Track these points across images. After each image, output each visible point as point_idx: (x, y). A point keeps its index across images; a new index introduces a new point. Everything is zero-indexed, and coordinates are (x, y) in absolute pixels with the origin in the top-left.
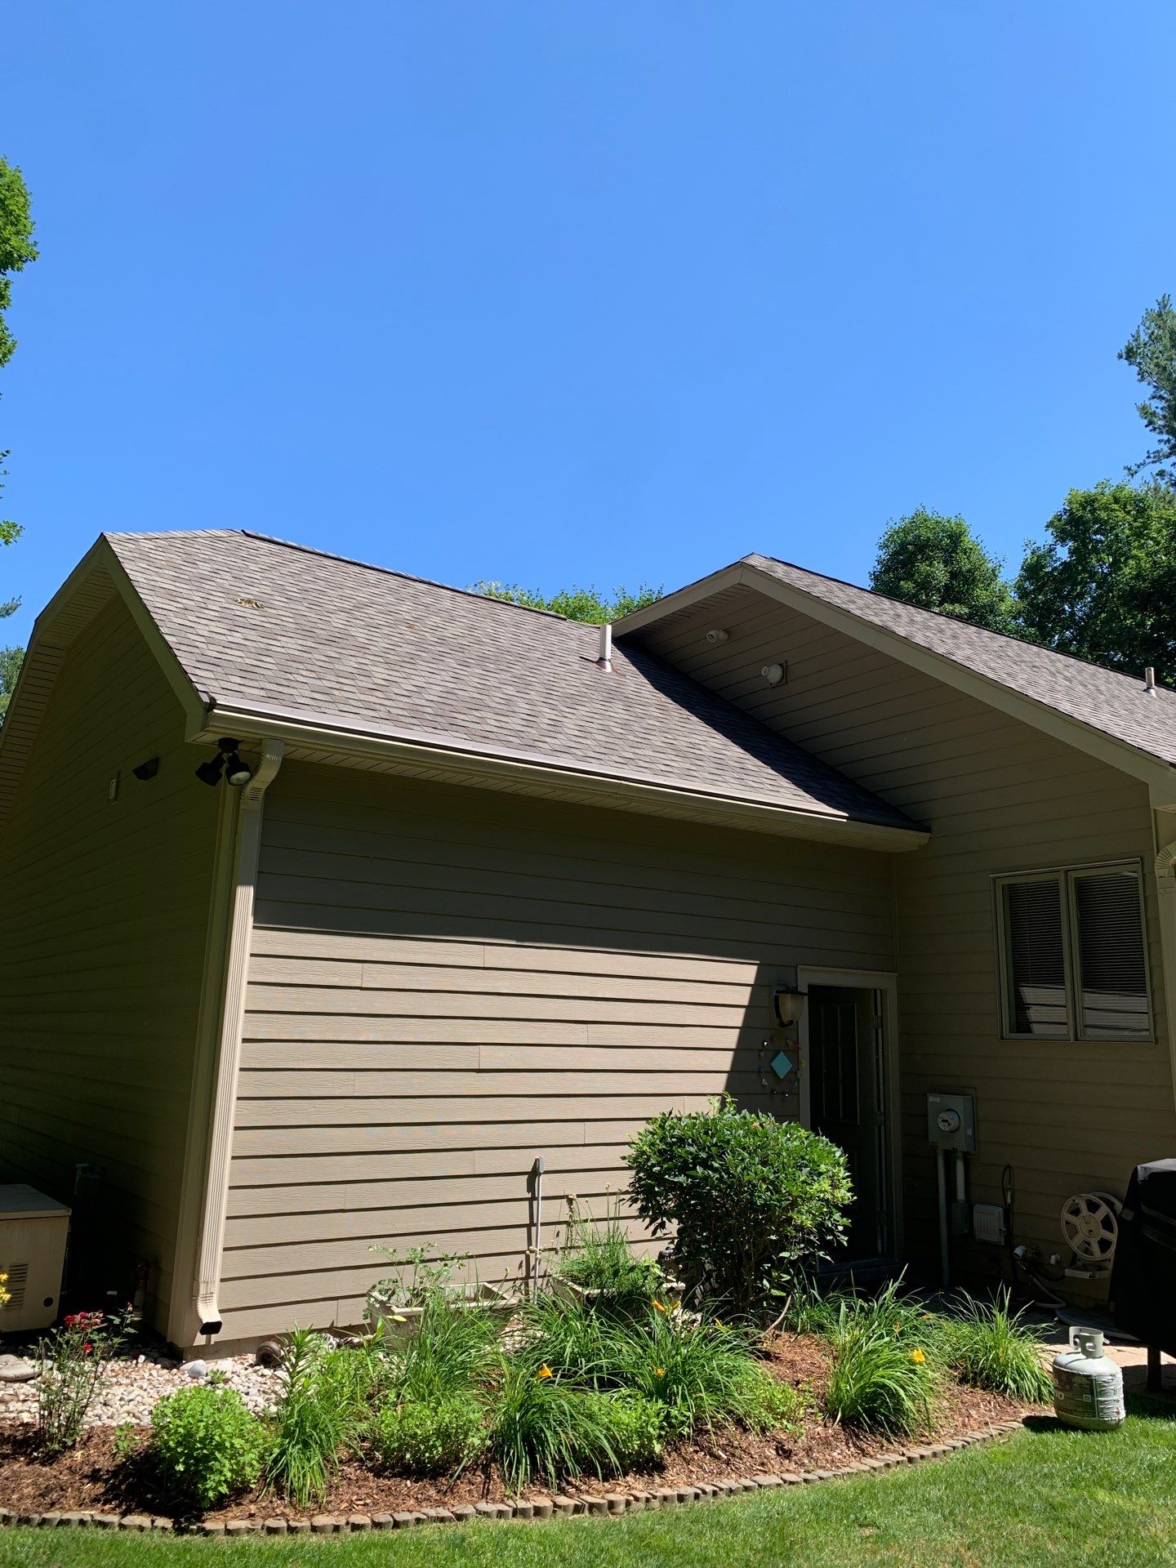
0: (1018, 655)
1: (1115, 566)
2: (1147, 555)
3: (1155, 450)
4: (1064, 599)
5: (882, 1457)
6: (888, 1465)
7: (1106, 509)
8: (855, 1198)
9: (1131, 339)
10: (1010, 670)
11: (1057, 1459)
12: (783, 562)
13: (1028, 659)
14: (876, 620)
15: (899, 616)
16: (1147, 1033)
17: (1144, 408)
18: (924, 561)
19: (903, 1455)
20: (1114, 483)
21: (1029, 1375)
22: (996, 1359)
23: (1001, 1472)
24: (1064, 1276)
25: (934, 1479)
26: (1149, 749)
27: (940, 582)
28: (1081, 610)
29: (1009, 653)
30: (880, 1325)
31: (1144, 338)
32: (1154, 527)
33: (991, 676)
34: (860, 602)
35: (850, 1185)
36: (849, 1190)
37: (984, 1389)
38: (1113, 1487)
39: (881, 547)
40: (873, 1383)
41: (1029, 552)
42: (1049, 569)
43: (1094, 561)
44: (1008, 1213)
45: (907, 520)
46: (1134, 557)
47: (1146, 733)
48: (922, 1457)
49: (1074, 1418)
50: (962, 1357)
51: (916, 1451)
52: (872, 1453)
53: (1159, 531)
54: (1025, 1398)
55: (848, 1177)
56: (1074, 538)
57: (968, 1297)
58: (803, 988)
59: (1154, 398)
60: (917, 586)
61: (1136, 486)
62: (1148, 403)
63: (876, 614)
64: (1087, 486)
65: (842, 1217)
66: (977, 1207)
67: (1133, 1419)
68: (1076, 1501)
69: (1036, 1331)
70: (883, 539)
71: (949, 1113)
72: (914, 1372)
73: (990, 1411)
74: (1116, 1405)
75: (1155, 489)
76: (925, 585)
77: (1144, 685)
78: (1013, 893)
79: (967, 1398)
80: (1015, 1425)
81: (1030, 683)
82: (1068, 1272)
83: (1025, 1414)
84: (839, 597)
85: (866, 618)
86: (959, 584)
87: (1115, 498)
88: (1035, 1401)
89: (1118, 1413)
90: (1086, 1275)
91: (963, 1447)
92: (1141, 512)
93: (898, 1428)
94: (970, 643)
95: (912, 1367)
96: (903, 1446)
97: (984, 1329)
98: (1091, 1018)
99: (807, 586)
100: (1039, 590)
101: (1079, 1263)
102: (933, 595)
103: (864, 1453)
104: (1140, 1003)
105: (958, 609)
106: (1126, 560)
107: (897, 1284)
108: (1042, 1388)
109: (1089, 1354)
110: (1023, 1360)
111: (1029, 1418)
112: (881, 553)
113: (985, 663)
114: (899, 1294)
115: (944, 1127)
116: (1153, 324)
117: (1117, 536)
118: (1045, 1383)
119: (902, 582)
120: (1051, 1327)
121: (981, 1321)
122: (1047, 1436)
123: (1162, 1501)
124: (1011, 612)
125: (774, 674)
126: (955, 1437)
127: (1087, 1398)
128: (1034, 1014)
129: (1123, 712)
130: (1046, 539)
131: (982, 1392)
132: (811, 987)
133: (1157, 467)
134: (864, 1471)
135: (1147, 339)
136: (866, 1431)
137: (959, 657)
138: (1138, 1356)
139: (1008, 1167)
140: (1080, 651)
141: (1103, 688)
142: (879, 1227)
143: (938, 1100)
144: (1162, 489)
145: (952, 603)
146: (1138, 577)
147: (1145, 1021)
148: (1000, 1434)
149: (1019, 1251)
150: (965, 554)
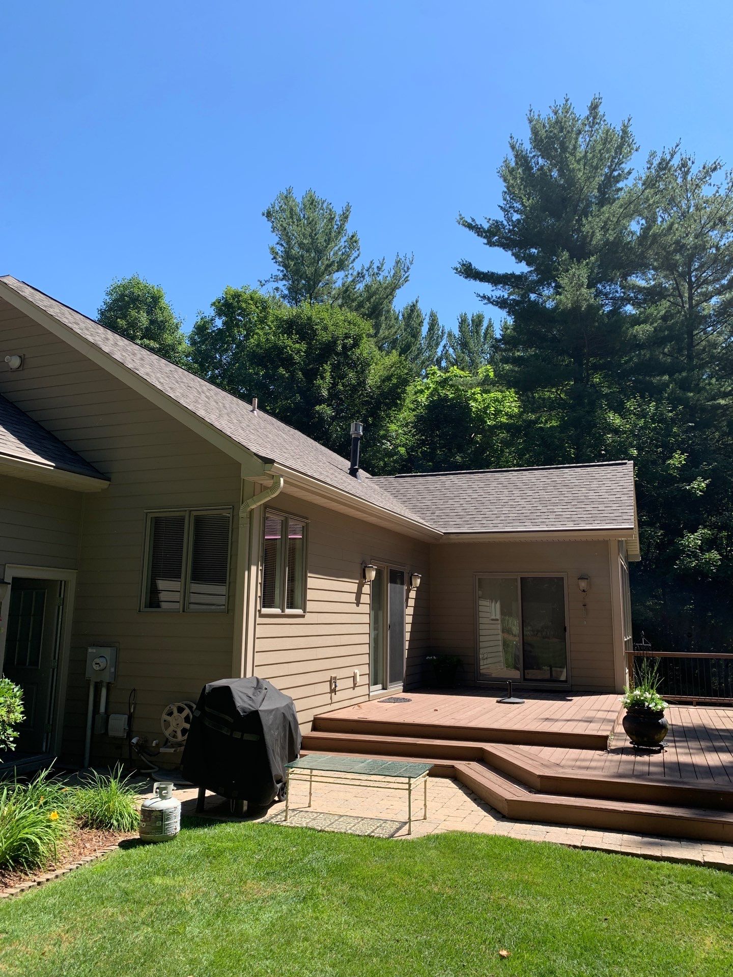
0: (181, 378)
1: (247, 337)
2: (264, 334)
3: (275, 274)
4: (217, 351)
5: (19, 886)
6: (22, 890)
7: (246, 302)
8: (25, 718)
9: (270, 206)
10: (173, 386)
11: (135, 864)
12: (31, 287)
13: (186, 381)
14: (90, 339)
15: (107, 339)
16: (224, 607)
17: (272, 248)
18: (135, 309)
19: (35, 881)
20: (252, 288)
21: (127, 815)
22: (108, 810)
23: (98, 879)
24: (159, 753)
25: (53, 893)
26: (244, 444)
27: (143, 325)
28: (226, 358)
29: (176, 376)
30: (31, 799)
31: (277, 208)
32: (270, 319)
33: (159, 387)
34: (82, 325)
35: (22, 709)
36: (22, 713)
37: (97, 829)
38: (165, 873)
39: (107, 294)
40: (20, 838)
41: (199, 318)
42: (209, 331)
43: (236, 331)
44: (131, 718)
45: (126, 280)
46: (257, 334)
47: (245, 435)
48: (48, 880)
49: (149, 837)
50: (86, 811)
51: (43, 877)
52: (12, 885)
53: (272, 322)
54: (122, 830)
55: (22, 704)
56: (226, 316)
57: (96, 773)
58: (8, 579)
59: (278, 244)
60: (128, 324)
61: (264, 293)
62: (275, 246)
63: (92, 335)
64: (236, 287)
65: (13, 731)
66: (112, 716)
67: (184, 831)
68: (141, 887)
69: (136, 787)
70: (109, 289)
71: (101, 658)
72: (49, 827)
73: (99, 842)
74: (175, 824)
75: (273, 297)
76: (133, 325)
77: (251, 408)
78: (157, 522)
79: (85, 836)
80: (113, 848)
81: (183, 396)
82: (162, 750)
83: (121, 839)
84: (67, 318)
85: (84, 336)
86: (155, 328)
87: (251, 297)
88: (128, 831)
89: (176, 829)
90: (172, 750)
91: (77, 868)
92: (264, 309)
93: (34, 864)
94: (151, 365)
95: (48, 824)
96: (36, 875)
97: (103, 792)
98: (194, 598)
99: (45, 306)
100: (203, 342)
101: (169, 744)
102: (137, 332)
103: (6, 885)
104: (222, 589)
105: (153, 344)
106: (253, 335)
107: (47, 771)
108: (134, 822)
109: (163, 797)
110: (124, 807)
111: (123, 841)
112: (107, 298)
113: (158, 379)
114: (47, 778)
115: (96, 668)
116: (282, 201)
117: (250, 319)
118: (136, 819)
119: (119, 320)
120: (144, 784)
121: (102, 787)
122: (132, 851)
123: (191, 876)
124: (184, 352)
125: (15, 362)
126: (73, 863)
127: (158, 824)
128: (163, 596)
129: (235, 421)
130: (210, 312)
131: (96, 831)
132: (14, 579)
133: (275, 285)
134: (4, 898)
135: (278, 209)
136: (10, 871)
137: (141, 372)
138: (192, 794)
139: (134, 690)
140: (222, 383)
141: (227, 406)
142: (46, 734)
143: (94, 651)
144: (277, 298)
145: (149, 339)
146: (258, 345)
147: (222, 600)
148: (103, 855)
149: (134, 741)
150: (161, 310)
